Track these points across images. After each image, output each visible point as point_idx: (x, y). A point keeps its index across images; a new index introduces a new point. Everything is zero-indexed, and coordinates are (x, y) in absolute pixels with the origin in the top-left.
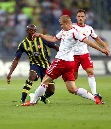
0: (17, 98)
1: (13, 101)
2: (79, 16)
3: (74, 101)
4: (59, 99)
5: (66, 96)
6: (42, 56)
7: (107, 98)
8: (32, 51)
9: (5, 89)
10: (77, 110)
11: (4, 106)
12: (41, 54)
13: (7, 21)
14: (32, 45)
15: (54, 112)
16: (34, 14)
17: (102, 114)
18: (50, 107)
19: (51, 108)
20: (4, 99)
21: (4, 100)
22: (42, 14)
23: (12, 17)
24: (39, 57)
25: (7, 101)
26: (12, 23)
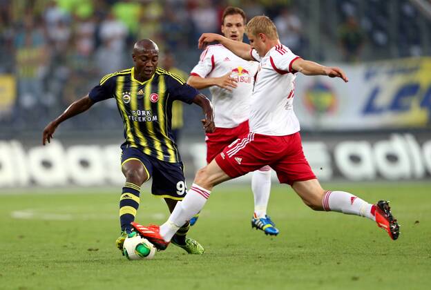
0: (98, 241)
1: (90, 250)
2: (230, 25)
3: (248, 250)
4: (210, 245)
5: (228, 236)
6: (156, 124)
7: (334, 240)
8: (134, 104)
9: (67, 217)
10: (257, 272)
11: (67, 262)
12: (155, 118)
13: (73, 40)
14: (138, 91)
15: (196, 277)
16: (143, 20)
17: (321, 282)
18: (186, 264)
19: (188, 266)
20: (66, 244)
21: (66, 246)
22: (163, 19)
23: (87, 28)
24: (150, 125)
25: (72, 249)
26: (86, 45)
